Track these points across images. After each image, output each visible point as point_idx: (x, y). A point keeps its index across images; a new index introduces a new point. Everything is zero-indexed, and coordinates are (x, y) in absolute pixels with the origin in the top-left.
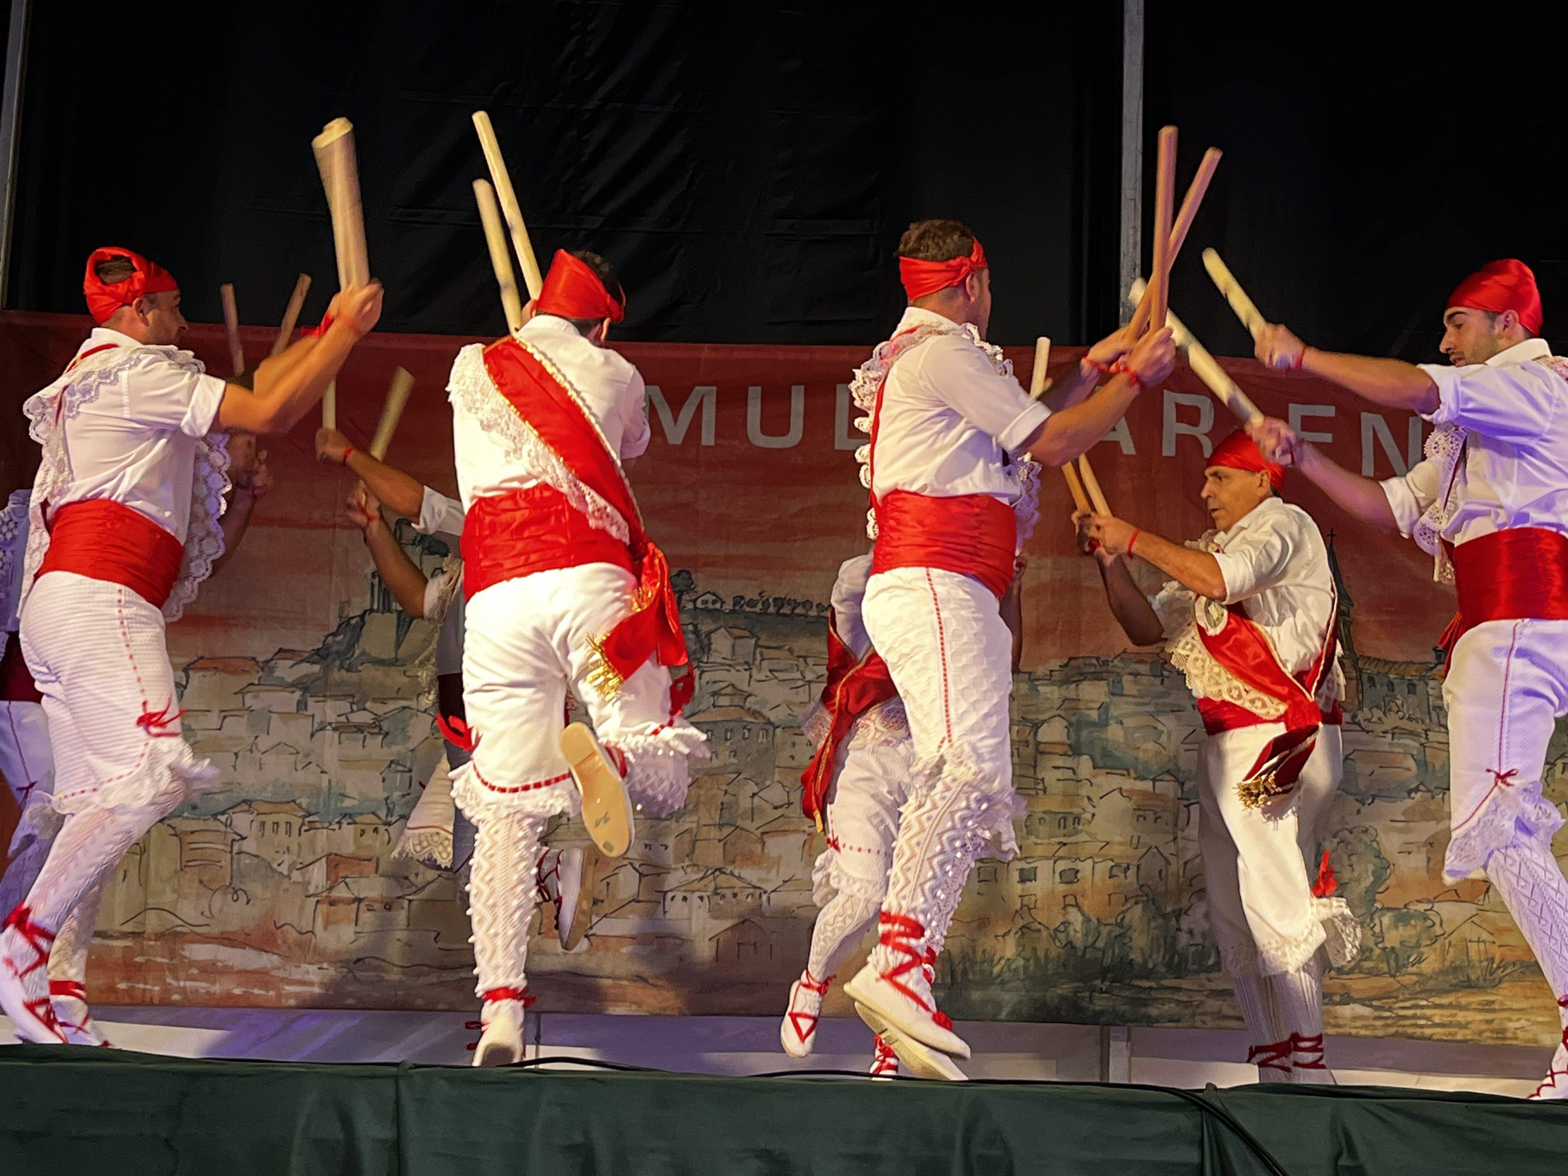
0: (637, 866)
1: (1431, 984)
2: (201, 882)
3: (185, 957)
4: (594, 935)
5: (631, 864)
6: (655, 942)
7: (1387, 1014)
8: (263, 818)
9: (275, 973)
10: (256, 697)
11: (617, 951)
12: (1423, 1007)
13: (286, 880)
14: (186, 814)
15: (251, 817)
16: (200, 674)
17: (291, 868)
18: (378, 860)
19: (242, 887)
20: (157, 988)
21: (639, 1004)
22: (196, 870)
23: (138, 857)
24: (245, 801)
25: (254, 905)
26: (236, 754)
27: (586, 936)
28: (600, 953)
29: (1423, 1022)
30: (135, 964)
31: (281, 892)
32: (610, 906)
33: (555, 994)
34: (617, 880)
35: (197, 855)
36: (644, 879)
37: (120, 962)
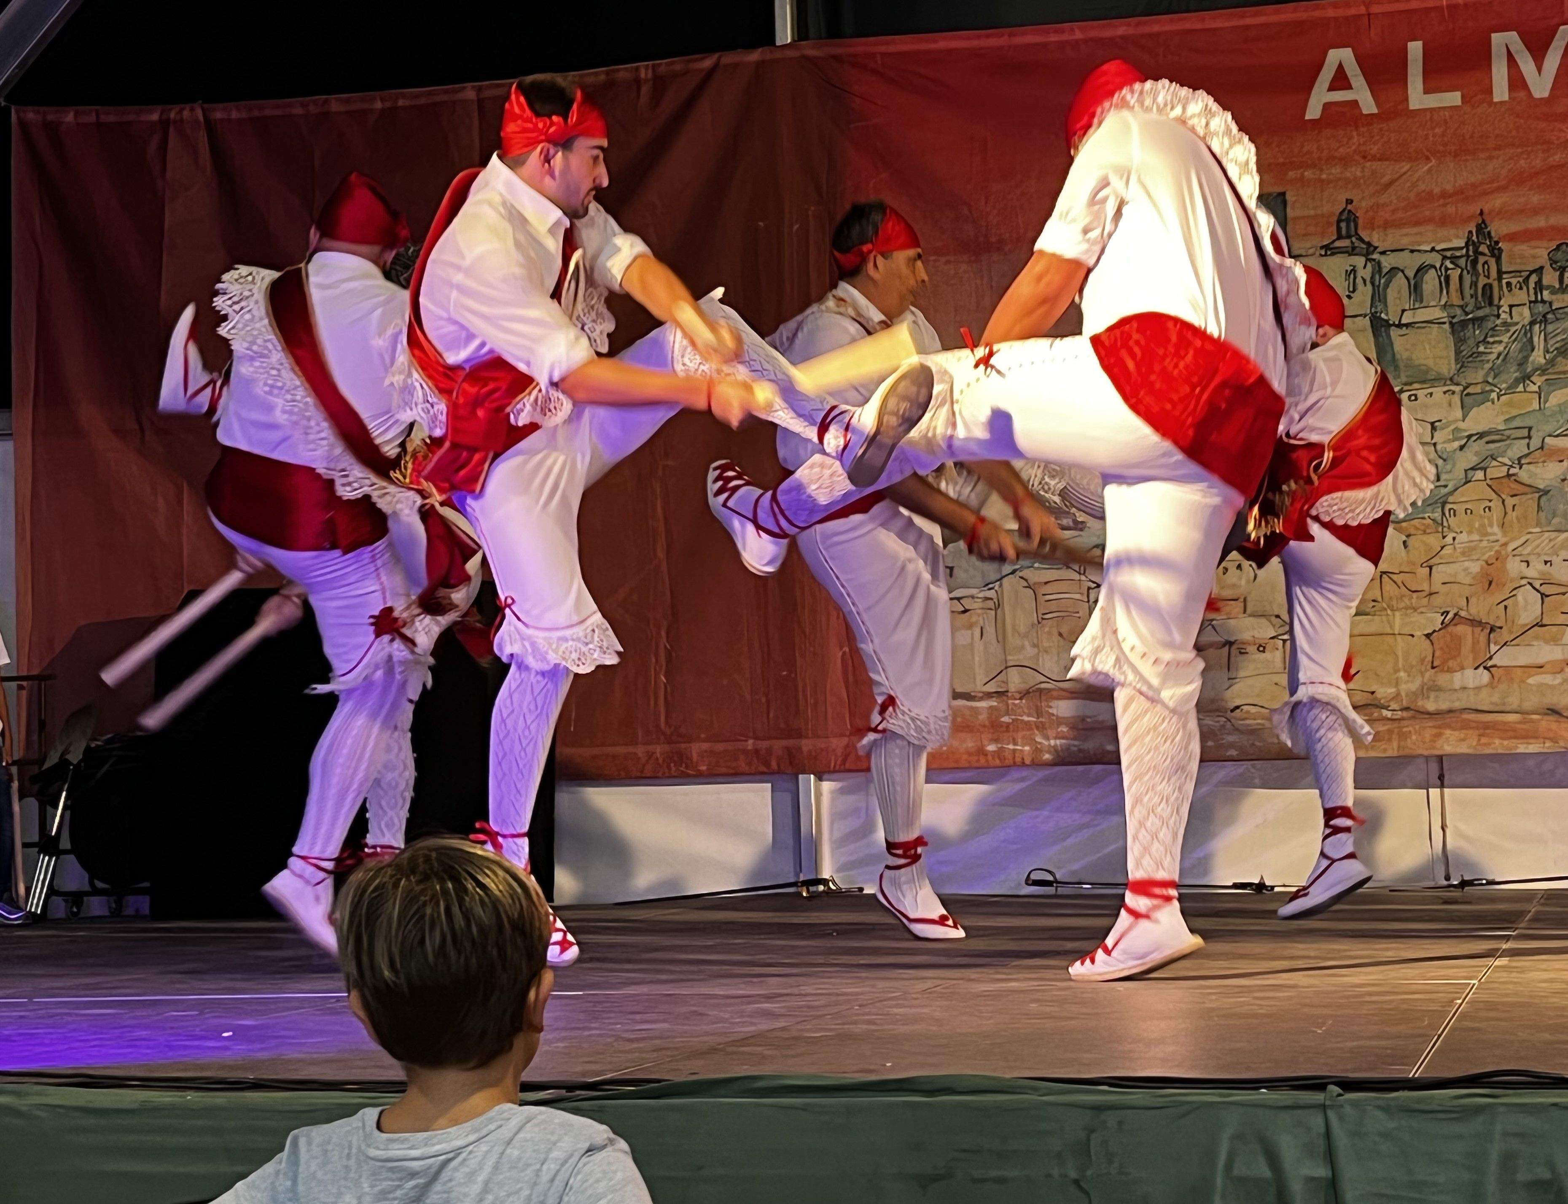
0: (1538, 586)
2: (1060, 635)
3: (1053, 715)
4: (1495, 666)
5: (1530, 584)
6: (1566, 670)
11: (1523, 681)
18: (1245, 600)
20: (1027, 748)
21: (1554, 740)
22: (1053, 621)
23: (993, 612)
27: (1485, 668)
28: (1503, 686)
30: (1001, 725)
32: (1511, 632)
33: (1456, 733)
34: (1516, 604)
35: (1053, 606)
36: (1546, 600)
37: (987, 723)
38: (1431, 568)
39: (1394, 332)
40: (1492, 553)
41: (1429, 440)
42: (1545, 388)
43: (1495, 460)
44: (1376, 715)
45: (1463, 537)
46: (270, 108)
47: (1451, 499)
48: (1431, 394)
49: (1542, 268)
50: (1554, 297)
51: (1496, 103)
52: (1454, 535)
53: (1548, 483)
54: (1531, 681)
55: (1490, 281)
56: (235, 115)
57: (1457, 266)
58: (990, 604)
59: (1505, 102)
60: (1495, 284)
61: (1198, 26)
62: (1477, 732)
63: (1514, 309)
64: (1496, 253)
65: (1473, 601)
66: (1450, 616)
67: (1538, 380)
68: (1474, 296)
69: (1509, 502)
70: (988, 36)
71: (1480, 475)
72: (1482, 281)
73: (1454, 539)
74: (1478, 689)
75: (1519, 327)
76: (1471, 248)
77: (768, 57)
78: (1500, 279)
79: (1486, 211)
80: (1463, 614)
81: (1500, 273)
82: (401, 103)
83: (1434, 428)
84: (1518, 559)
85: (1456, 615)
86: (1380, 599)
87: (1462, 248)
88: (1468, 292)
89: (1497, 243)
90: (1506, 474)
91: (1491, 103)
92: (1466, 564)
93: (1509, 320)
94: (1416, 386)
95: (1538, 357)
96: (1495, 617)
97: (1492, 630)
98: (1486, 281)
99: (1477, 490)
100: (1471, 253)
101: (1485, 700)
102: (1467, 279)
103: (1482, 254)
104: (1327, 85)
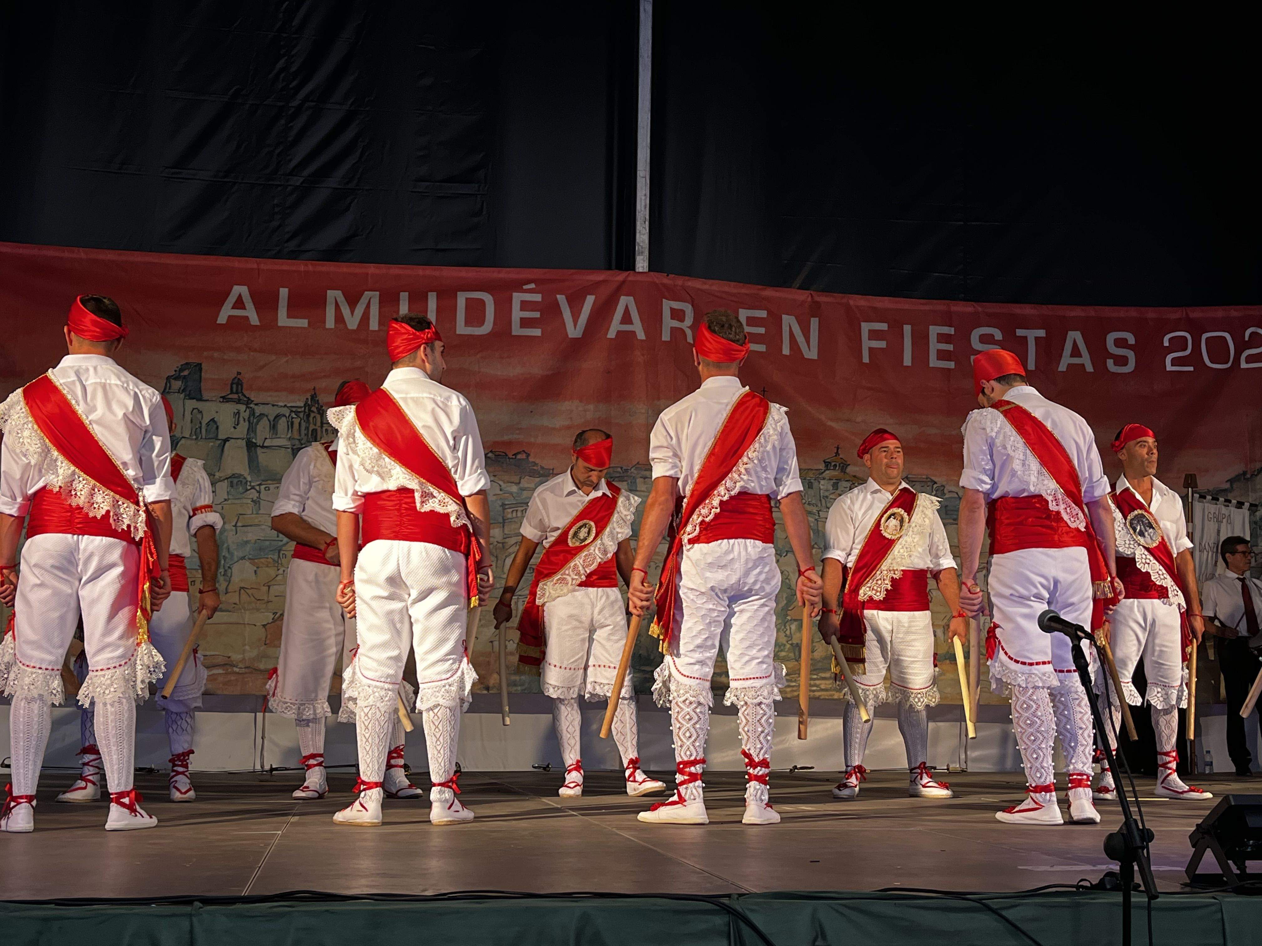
1: (819, 665)
7: (794, 684)
12: (815, 679)
29: (814, 688)
38: (269, 587)
39: (259, 450)
44: (229, 670)
47: (284, 548)
51: (327, 329)
55: (316, 427)
57: (298, 416)
59: (332, 329)
60: (319, 429)
61: (157, 261)
64: (321, 412)
68: (307, 435)
72: (312, 427)
73: (284, 571)
76: (307, 408)
78: (322, 427)
79: (317, 388)
81: (322, 423)
86: (238, 603)
87: (301, 407)
88: (303, 432)
89: (322, 407)
91: (324, 328)
94: (269, 482)
98: (314, 427)
100: (307, 410)
102: (304, 425)
103: (313, 412)
104: (231, 305)
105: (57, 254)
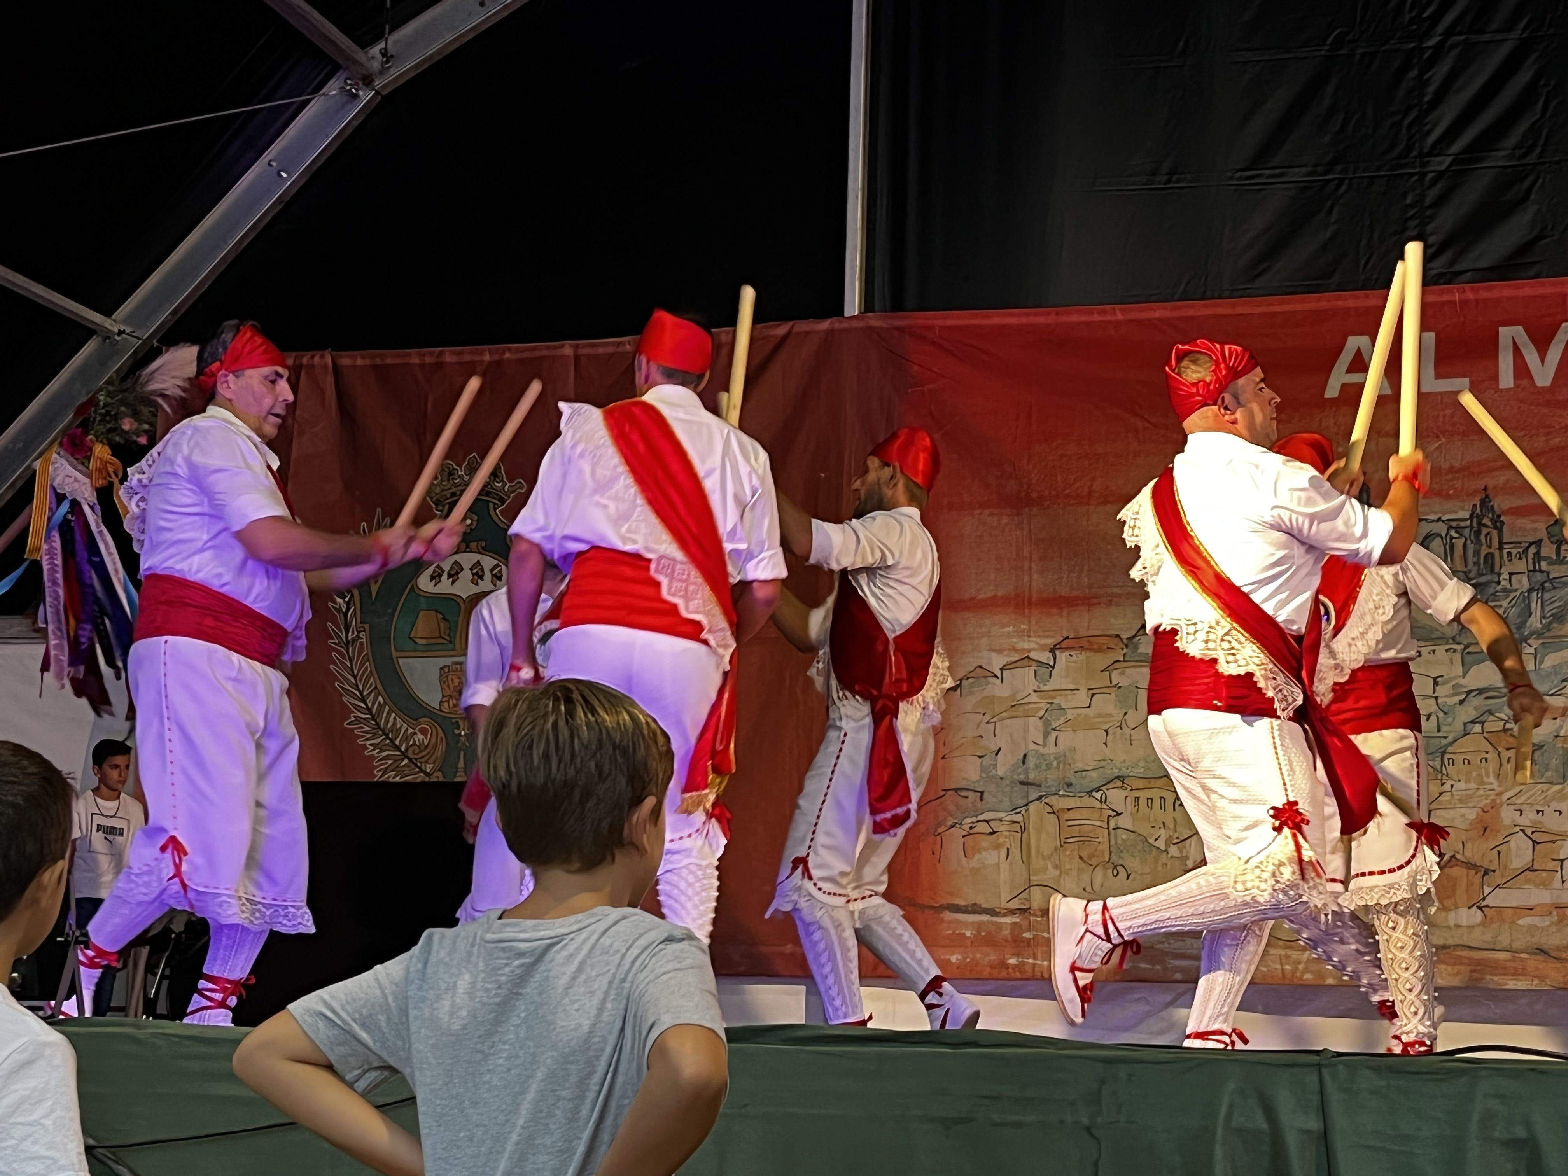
0: (1529, 834)
2: (1081, 858)
4: (1487, 906)
5: (1523, 831)
6: (1555, 913)
8: (1137, 794)
9: (1159, 946)
10: (1123, 673)
11: (1513, 922)
13: (1164, 855)
14: (1061, 793)
15: (1124, 793)
16: (1067, 653)
17: (1168, 842)
19: (1121, 862)
21: (1542, 979)
22: (1076, 846)
23: (1019, 835)
24: (1118, 777)
25: (1134, 879)
26: (1106, 731)
27: (1479, 908)
28: (1495, 926)
30: (1024, 940)
31: (1160, 868)
32: (1503, 876)
33: (1449, 968)
34: (1509, 849)
35: (1075, 831)
36: (1538, 847)
37: (1009, 938)
40: (1488, 801)
41: (1431, 694)
42: (1541, 651)
43: (1492, 714)
45: (1462, 785)
46: (391, 358)
47: (1450, 749)
48: (1434, 651)
49: (1541, 541)
50: (1551, 567)
51: (1502, 390)
52: (1452, 783)
53: (1542, 738)
54: (1521, 922)
55: (1492, 550)
56: (359, 362)
57: (1461, 535)
58: (1017, 827)
59: (1510, 389)
60: (1497, 553)
61: (1229, 311)
62: (1469, 968)
63: (1513, 577)
64: (1498, 525)
65: (1468, 846)
66: (1446, 858)
67: (1535, 643)
68: (1477, 563)
69: (1506, 754)
70: (1036, 314)
71: (1477, 728)
72: (1484, 550)
73: (1452, 786)
74: (1471, 927)
75: (1518, 593)
76: (1475, 520)
77: (837, 326)
78: (1501, 549)
79: (1490, 486)
80: (1458, 856)
81: (1501, 543)
82: (507, 355)
83: (1436, 683)
84: (1513, 807)
85: (1453, 857)
87: (1466, 520)
88: (1471, 559)
89: (1499, 516)
90: (1501, 728)
91: (1497, 390)
92: (1463, 811)
93: (1508, 586)
95: (1535, 622)
96: (1490, 860)
97: (1486, 872)
98: (1488, 550)
99: (1474, 743)
100: (1475, 524)
101: (1477, 938)
102: (1471, 548)
103: (1486, 526)
104: (1345, 368)
105: (1084, 318)
